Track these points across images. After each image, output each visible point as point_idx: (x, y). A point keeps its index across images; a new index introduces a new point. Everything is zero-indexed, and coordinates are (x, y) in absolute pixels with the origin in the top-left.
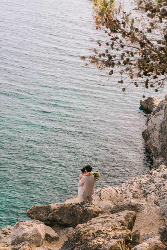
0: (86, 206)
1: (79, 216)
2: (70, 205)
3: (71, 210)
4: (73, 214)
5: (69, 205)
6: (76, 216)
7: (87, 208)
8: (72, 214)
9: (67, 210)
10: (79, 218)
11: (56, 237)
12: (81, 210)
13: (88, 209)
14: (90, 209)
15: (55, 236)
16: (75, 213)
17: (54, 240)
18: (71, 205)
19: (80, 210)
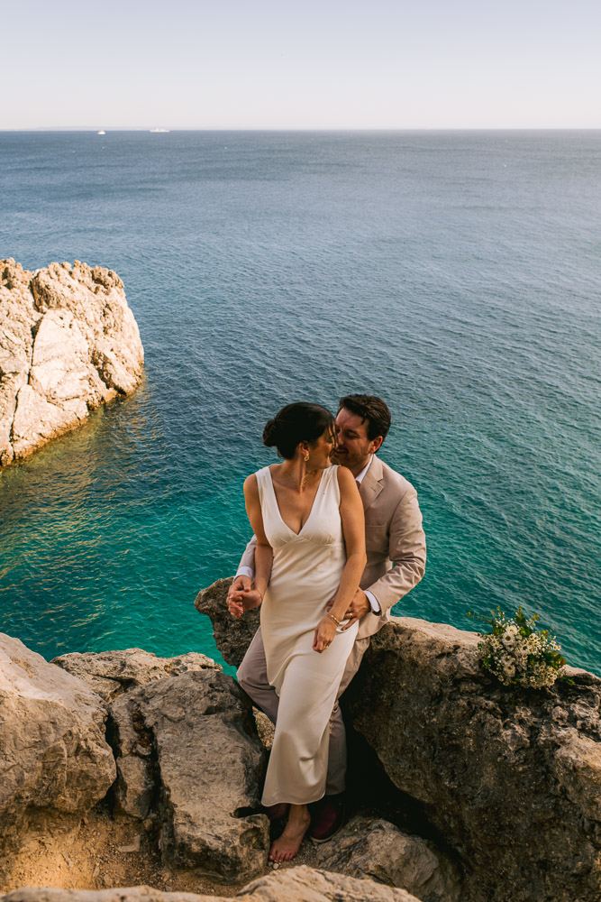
0: (573, 720)
1: (488, 778)
2: (441, 656)
3: (437, 698)
4: (451, 737)
5: (434, 652)
6: (465, 766)
7: (563, 742)
8: (440, 732)
9: (419, 685)
10: (486, 789)
11: (206, 849)
12: (514, 736)
13: (562, 752)
14: (581, 759)
15: (201, 842)
16: (462, 735)
17: (182, 867)
18: (443, 662)
19: (506, 726)
